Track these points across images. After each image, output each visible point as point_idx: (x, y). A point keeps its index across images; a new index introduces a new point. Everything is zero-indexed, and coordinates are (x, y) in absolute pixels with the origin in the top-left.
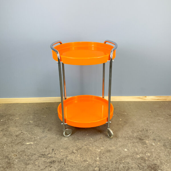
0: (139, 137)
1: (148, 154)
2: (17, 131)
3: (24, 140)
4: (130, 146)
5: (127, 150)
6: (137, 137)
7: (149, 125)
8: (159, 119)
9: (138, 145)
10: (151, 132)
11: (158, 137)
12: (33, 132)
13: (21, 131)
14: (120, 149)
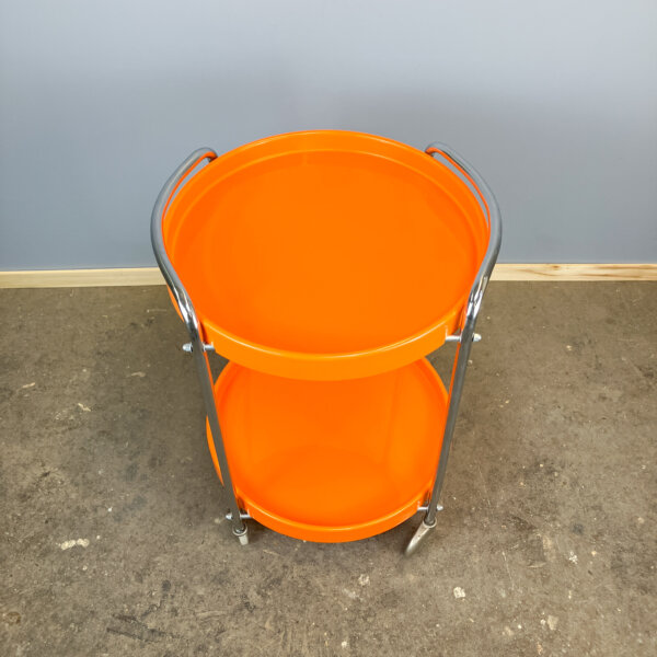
0: (516, 510)
1: (549, 622)
2: (24, 465)
3: (52, 523)
4: (477, 569)
5: (464, 595)
6: (507, 514)
7: (560, 437)
8: (604, 398)
9: (511, 562)
10: (568, 479)
11: (592, 513)
12: (90, 476)
13: (43, 465)
14: (437, 585)
